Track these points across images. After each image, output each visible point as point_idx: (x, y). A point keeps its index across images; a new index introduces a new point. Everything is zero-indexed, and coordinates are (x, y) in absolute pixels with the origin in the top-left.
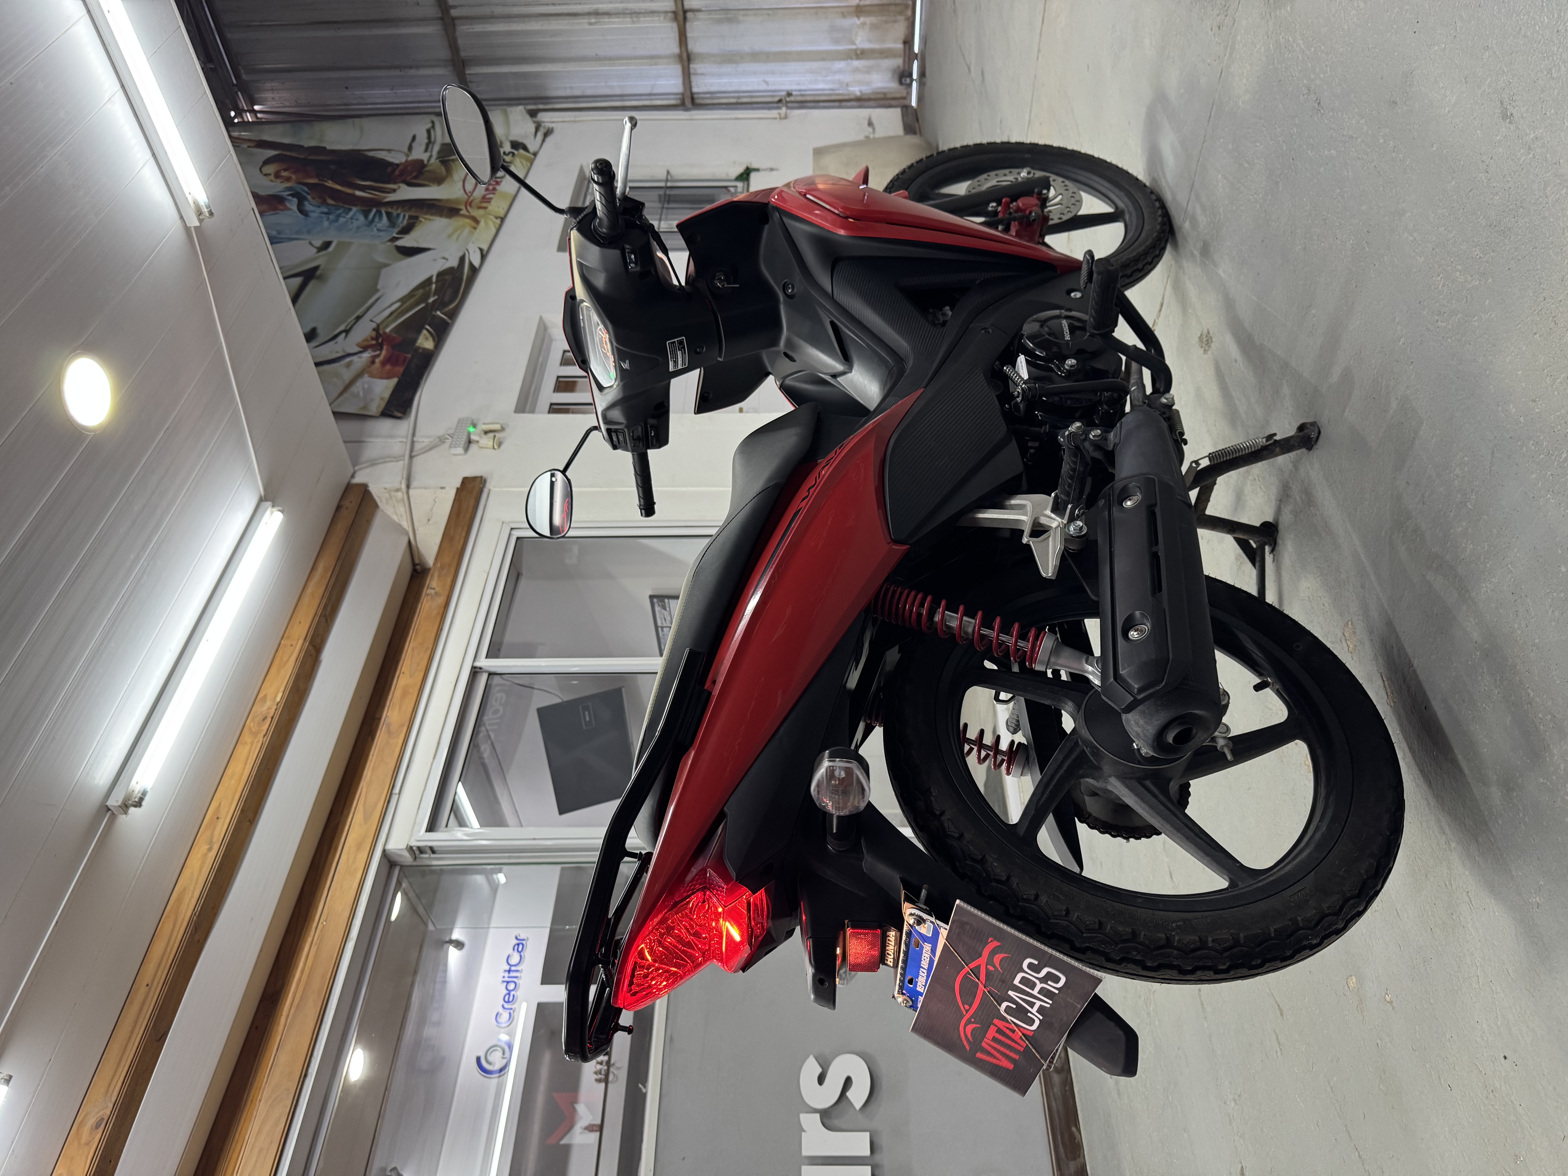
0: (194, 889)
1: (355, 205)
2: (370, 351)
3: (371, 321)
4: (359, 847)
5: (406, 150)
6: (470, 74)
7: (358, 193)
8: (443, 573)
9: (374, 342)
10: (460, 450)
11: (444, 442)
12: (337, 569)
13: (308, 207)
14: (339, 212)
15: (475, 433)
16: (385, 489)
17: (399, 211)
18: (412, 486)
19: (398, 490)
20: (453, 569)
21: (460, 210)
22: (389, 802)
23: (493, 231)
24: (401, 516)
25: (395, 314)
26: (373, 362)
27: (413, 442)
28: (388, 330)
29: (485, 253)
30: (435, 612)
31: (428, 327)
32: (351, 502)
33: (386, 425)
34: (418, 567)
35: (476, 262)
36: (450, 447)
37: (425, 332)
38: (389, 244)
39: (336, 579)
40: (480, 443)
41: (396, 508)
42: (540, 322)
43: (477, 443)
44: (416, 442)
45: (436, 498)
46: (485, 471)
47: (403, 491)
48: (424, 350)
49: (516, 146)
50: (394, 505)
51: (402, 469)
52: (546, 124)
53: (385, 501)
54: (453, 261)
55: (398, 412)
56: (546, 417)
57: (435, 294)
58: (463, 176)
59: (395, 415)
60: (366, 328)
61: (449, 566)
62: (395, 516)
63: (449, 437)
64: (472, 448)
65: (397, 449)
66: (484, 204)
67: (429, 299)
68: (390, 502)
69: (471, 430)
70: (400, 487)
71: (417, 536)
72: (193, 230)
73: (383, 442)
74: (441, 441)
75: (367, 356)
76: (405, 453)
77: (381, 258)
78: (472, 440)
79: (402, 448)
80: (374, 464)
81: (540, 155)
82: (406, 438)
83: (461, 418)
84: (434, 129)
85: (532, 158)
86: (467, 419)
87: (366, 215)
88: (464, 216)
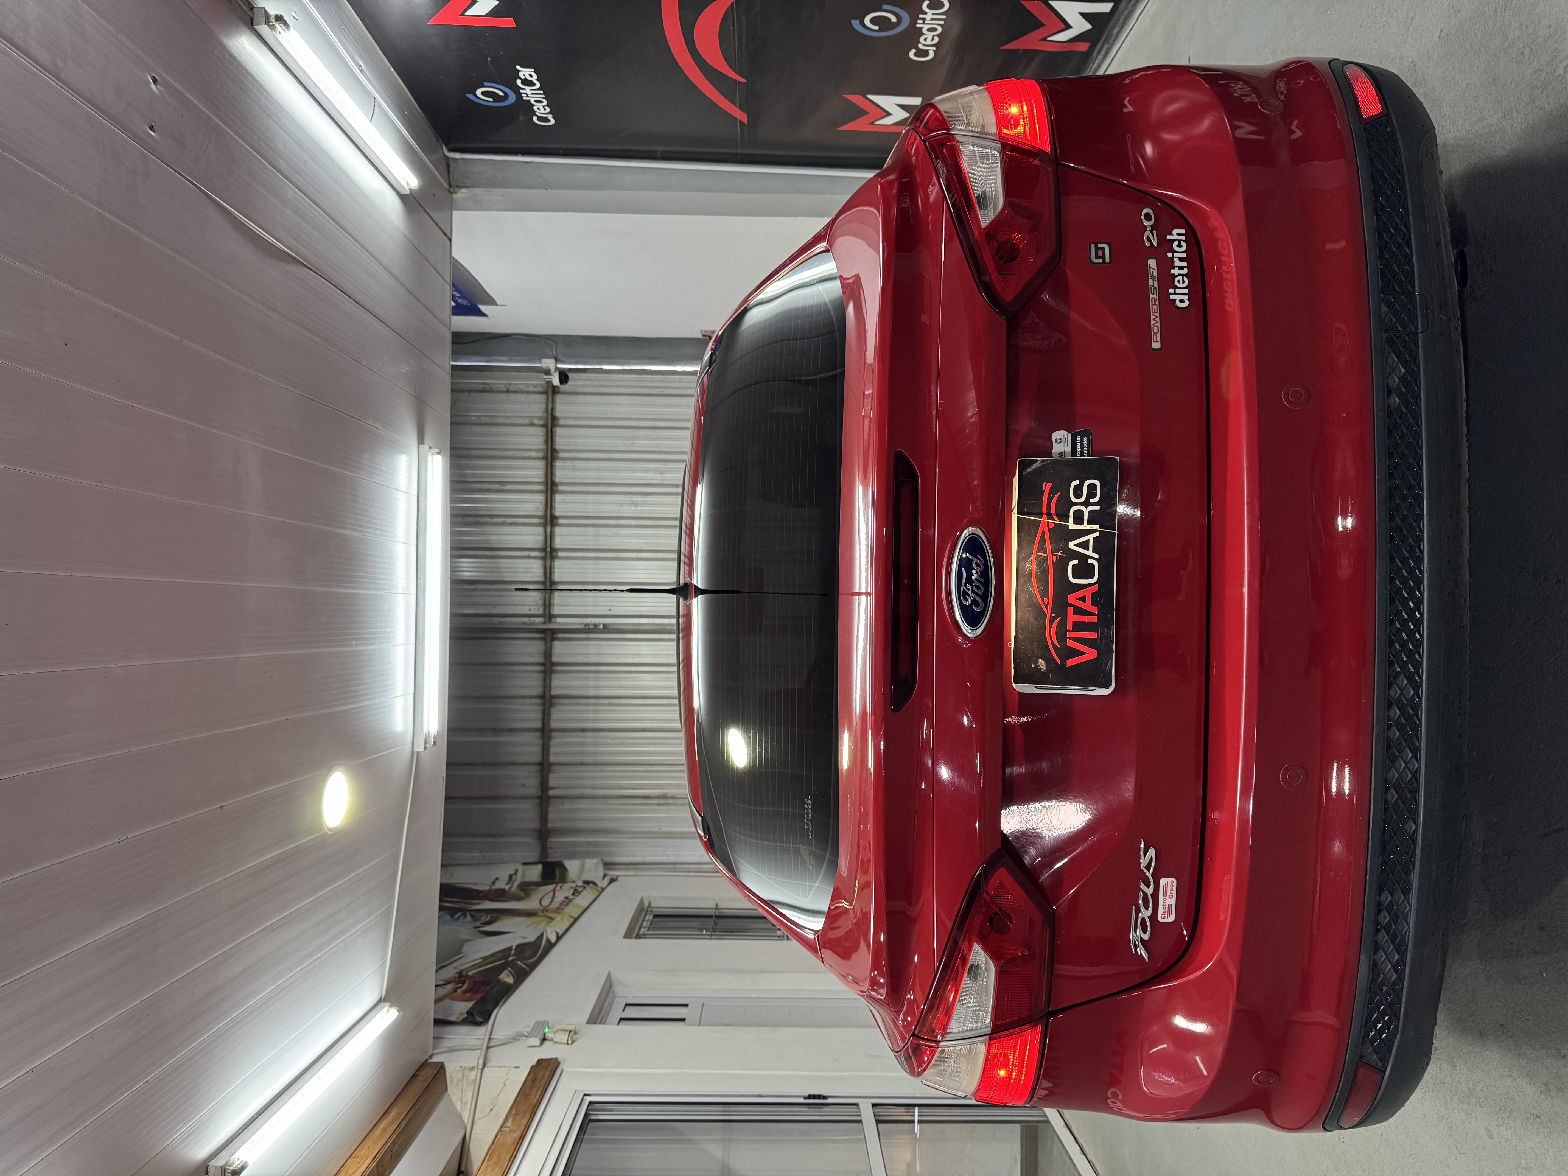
2: (453, 984)
3: (455, 968)
5: (490, 883)
6: (551, 842)
8: (517, 1118)
9: (457, 979)
10: (537, 1041)
11: (519, 1040)
12: (409, 1114)
15: (551, 1033)
16: (461, 1067)
17: (482, 914)
18: (487, 1065)
19: (472, 1069)
21: (537, 914)
23: (568, 924)
24: (466, 1104)
25: (478, 965)
26: (455, 991)
27: (490, 1039)
28: (470, 973)
29: (560, 935)
30: (508, 1143)
31: (509, 969)
32: (428, 1072)
33: (465, 1029)
35: (553, 939)
36: (526, 1042)
37: (506, 972)
38: (473, 929)
40: (555, 1040)
41: (464, 1092)
42: (609, 973)
43: (552, 1040)
44: (493, 1039)
45: (507, 1079)
46: (560, 1057)
47: (478, 1069)
48: (505, 984)
49: (587, 883)
50: (463, 1088)
51: (479, 1056)
52: (611, 875)
53: (455, 1083)
54: (531, 938)
55: (480, 1017)
56: (616, 1027)
57: (514, 955)
58: (540, 897)
59: (476, 1020)
60: (450, 972)
61: (525, 1112)
62: (459, 1103)
63: (527, 1034)
64: (546, 1043)
65: (474, 1042)
66: (559, 911)
67: (509, 957)
68: (460, 1084)
69: (547, 1030)
70: (475, 1066)
71: (473, 1131)
72: (415, 754)
73: (461, 1038)
74: (516, 1038)
75: (450, 987)
76: (482, 1045)
77: (465, 937)
78: (546, 1038)
79: (482, 1042)
80: (451, 1050)
81: (607, 890)
82: (483, 1037)
83: (540, 1022)
84: (516, 874)
85: (601, 890)
86: (544, 1022)
87: (452, 916)
88: (541, 916)
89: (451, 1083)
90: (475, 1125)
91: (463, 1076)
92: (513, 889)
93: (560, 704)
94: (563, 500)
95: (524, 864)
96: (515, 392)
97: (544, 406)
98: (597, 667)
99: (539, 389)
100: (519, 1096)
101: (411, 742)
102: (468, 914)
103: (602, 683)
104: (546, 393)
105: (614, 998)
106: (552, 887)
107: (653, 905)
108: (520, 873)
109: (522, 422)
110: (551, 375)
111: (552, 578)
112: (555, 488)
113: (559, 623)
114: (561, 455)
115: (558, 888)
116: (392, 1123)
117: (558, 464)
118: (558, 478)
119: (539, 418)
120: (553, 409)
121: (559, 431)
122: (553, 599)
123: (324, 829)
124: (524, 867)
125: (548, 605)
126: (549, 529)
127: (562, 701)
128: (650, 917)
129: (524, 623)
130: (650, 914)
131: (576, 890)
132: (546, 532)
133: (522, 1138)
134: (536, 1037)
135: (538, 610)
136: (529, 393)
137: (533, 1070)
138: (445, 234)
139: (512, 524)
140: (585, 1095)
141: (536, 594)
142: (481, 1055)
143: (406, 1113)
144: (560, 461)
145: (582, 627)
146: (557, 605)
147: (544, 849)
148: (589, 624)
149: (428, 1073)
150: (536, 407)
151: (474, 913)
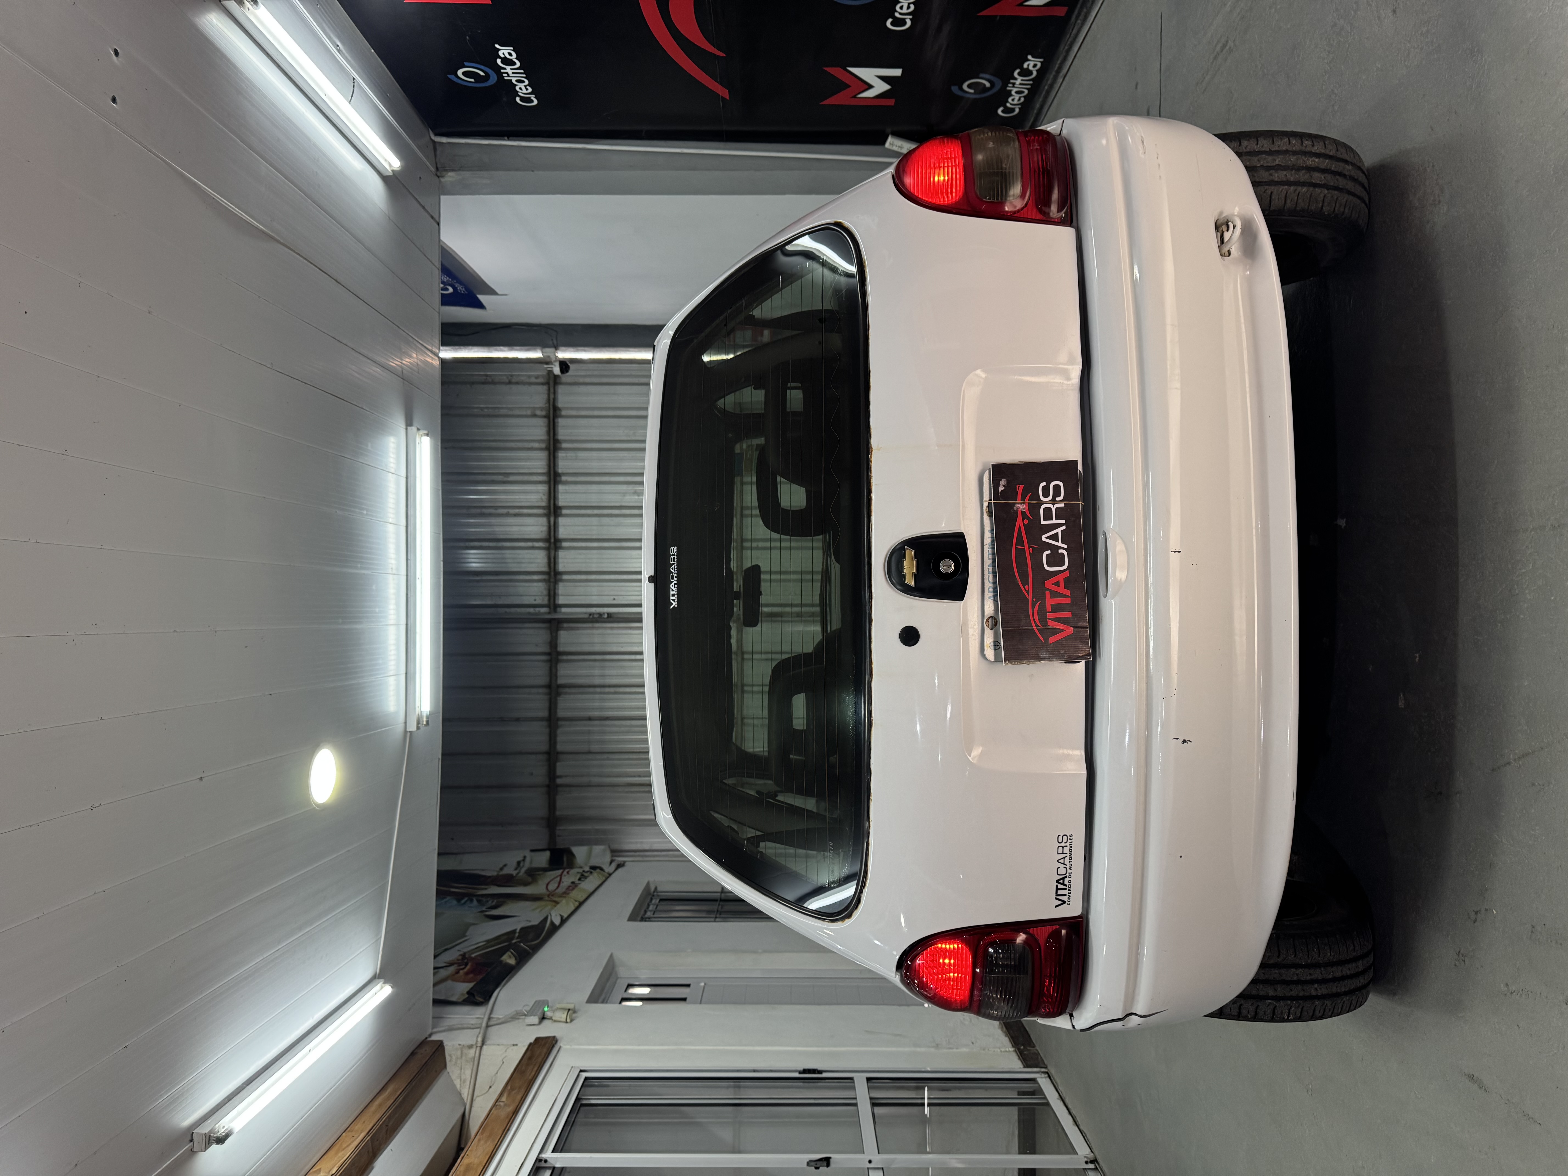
1: (450, 896)
2: (456, 965)
3: (459, 951)
5: (497, 868)
6: (559, 830)
7: (454, 890)
10: (535, 1019)
11: (519, 1019)
15: (550, 1011)
16: (459, 1045)
18: (485, 1043)
19: (470, 1047)
21: (543, 898)
23: (573, 908)
24: (464, 1081)
25: (481, 948)
26: (457, 972)
28: (473, 956)
29: (564, 918)
31: (512, 950)
32: (426, 1050)
33: (465, 1009)
35: (557, 922)
36: (525, 1021)
37: (509, 953)
38: (478, 914)
40: (553, 1018)
41: (462, 1070)
42: (611, 956)
43: (551, 1018)
44: (493, 1018)
45: (505, 1057)
46: (557, 1034)
47: (477, 1047)
48: (507, 965)
49: (594, 868)
50: (461, 1066)
51: (478, 1033)
52: (618, 861)
53: (454, 1060)
54: (535, 922)
55: (480, 997)
56: (616, 1006)
57: (517, 938)
58: (547, 883)
59: (477, 1000)
60: (453, 955)
61: (520, 1088)
62: (459, 1080)
63: (526, 1013)
64: (546, 1022)
65: (473, 1022)
66: (564, 895)
67: (513, 940)
68: (459, 1062)
69: (546, 1009)
70: (474, 1043)
71: (473, 1108)
72: (408, 734)
73: (461, 1018)
74: (516, 1017)
75: (452, 969)
76: (481, 1024)
77: (469, 921)
78: (545, 1017)
79: (479, 1021)
80: (451, 1029)
81: (614, 875)
82: (482, 1016)
83: (540, 1001)
84: (524, 860)
85: (608, 875)
86: (544, 1001)
88: (547, 900)
89: (450, 1061)
90: (474, 1102)
91: (462, 1054)
92: (521, 874)
93: (566, 693)
94: (566, 489)
95: (532, 851)
96: (517, 383)
97: (546, 396)
98: (603, 656)
99: (541, 380)
100: (516, 1072)
101: (403, 721)
102: (475, 899)
103: (607, 672)
104: (548, 383)
105: (617, 980)
106: (559, 872)
107: (659, 889)
108: (528, 860)
109: (524, 413)
110: (552, 364)
111: (557, 568)
112: (558, 479)
113: (564, 613)
114: (564, 445)
115: (565, 873)
116: (388, 1098)
117: (561, 454)
118: (561, 468)
119: (541, 409)
120: (554, 399)
121: (561, 422)
122: (558, 589)
123: (311, 803)
124: (533, 854)
125: (552, 594)
126: (552, 519)
127: (567, 690)
128: (656, 901)
129: (529, 613)
130: (656, 898)
131: (582, 875)
132: (549, 522)
133: (516, 1112)
134: (535, 1016)
135: (543, 600)
136: (530, 384)
137: (530, 1047)
138: (432, 217)
139: (516, 515)
140: (581, 1071)
141: (540, 584)
142: (479, 1033)
143: (402, 1089)
144: (563, 452)
145: (586, 616)
146: (562, 595)
147: (552, 837)
148: (594, 614)
150: (537, 397)
151: (480, 898)
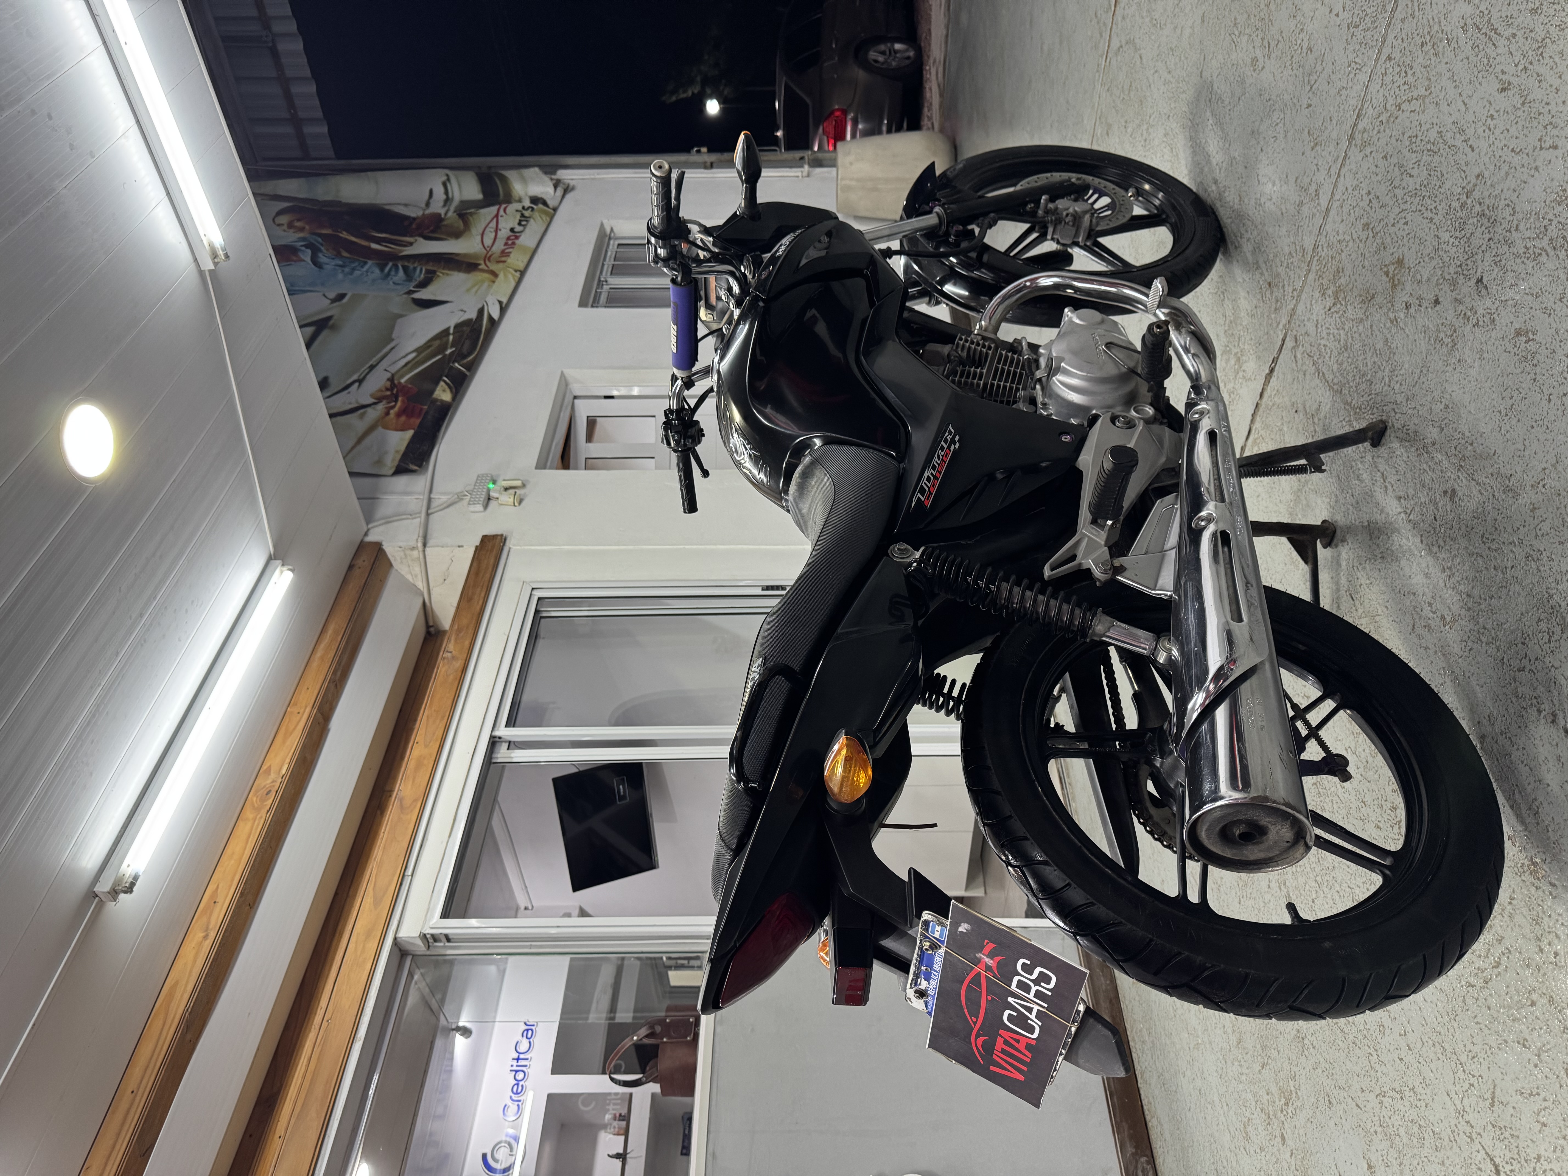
0: (187, 982)
1: (370, 259)
4: (368, 934)
7: (374, 246)
8: (461, 635)
10: (480, 504)
11: (462, 500)
12: (348, 631)
13: (322, 259)
14: (353, 265)
15: (495, 491)
16: (399, 546)
17: (416, 265)
18: (428, 545)
19: (413, 549)
20: (471, 631)
21: (479, 264)
22: (401, 884)
23: (513, 284)
24: (416, 576)
27: (430, 499)
29: (504, 305)
30: (451, 677)
33: (402, 481)
34: (432, 629)
35: (496, 315)
36: (469, 504)
38: (405, 296)
39: (347, 642)
40: (500, 500)
41: (410, 568)
42: (562, 374)
43: (496, 501)
44: (433, 496)
45: (453, 559)
46: (506, 528)
47: (419, 550)
49: (535, 201)
50: (408, 563)
51: (418, 527)
52: (565, 181)
53: (399, 560)
55: (415, 465)
58: (481, 231)
59: (411, 468)
61: (467, 628)
62: (409, 576)
63: (468, 493)
64: (491, 509)
66: (502, 258)
68: (404, 559)
69: (491, 486)
70: (415, 545)
72: (205, 272)
73: (398, 498)
74: (459, 498)
77: (396, 310)
78: (490, 499)
79: (420, 504)
80: (390, 519)
82: (422, 498)
83: (480, 475)
84: (451, 185)
85: (552, 212)
86: (485, 475)
87: (382, 268)
88: (483, 271)
89: (395, 561)
90: (432, 592)
91: (405, 555)
92: (450, 214)
101: (192, 259)
106: (493, 210)
107: (616, 232)
108: (455, 184)
115: (501, 213)
123: (84, 485)
131: (522, 217)
134: (478, 500)
137: (476, 555)
142: (421, 525)
149: (364, 562)
